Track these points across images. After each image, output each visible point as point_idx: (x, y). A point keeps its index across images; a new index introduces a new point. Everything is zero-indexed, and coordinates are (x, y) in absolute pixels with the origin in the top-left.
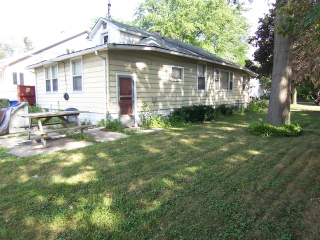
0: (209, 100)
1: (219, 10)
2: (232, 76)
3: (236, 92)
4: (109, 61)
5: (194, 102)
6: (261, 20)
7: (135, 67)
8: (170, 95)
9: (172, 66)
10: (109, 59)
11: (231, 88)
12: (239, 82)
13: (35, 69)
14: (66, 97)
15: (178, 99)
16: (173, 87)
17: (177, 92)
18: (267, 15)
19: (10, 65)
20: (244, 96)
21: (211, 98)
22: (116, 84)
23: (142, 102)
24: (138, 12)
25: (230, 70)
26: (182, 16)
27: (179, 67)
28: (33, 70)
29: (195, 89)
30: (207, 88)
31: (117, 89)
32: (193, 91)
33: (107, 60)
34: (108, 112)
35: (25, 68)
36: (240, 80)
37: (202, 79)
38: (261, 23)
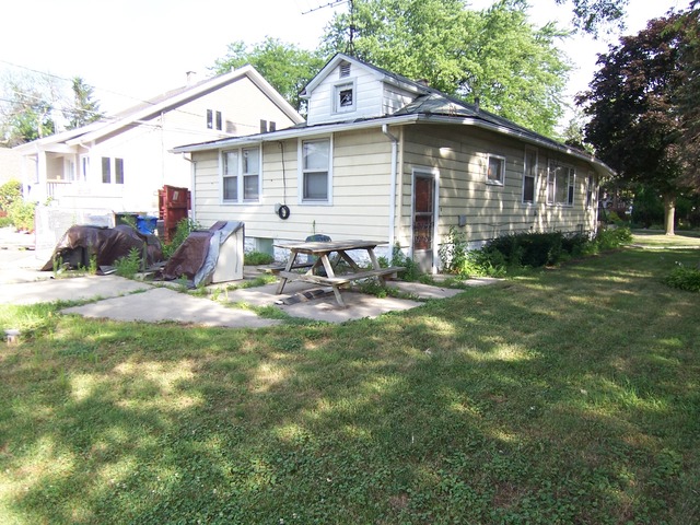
0: (538, 223)
1: (511, 35)
2: (572, 175)
3: (577, 207)
4: (404, 145)
5: (517, 226)
6: (602, 58)
7: (437, 156)
8: (483, 212)
9: (489, 155)
10: (405, 141)
11: (571, 201)
12: (582, 186)
13: (193, 153)
14: (284, 212)
15: (494, 219)
16: (488, 194)
17: (493, 206)
18: (616, 48)
19: (98, 141)
20: (588, 215)
21: (541, 220)
22: (411, 190)
23: (445, 225)
24: (334, 33)
25: (571, 163)
26: (435, 45)
27: (498, 157)
28: (189, 156)
29: (519, 202)
30: (537, 199)
31: (411, 200)
32: (516, 206)
33: (401, 144)
34: (398, 244)
35: (170, 151)
36: (585, 184)
37: (530, 183)
38: (603, 66)
